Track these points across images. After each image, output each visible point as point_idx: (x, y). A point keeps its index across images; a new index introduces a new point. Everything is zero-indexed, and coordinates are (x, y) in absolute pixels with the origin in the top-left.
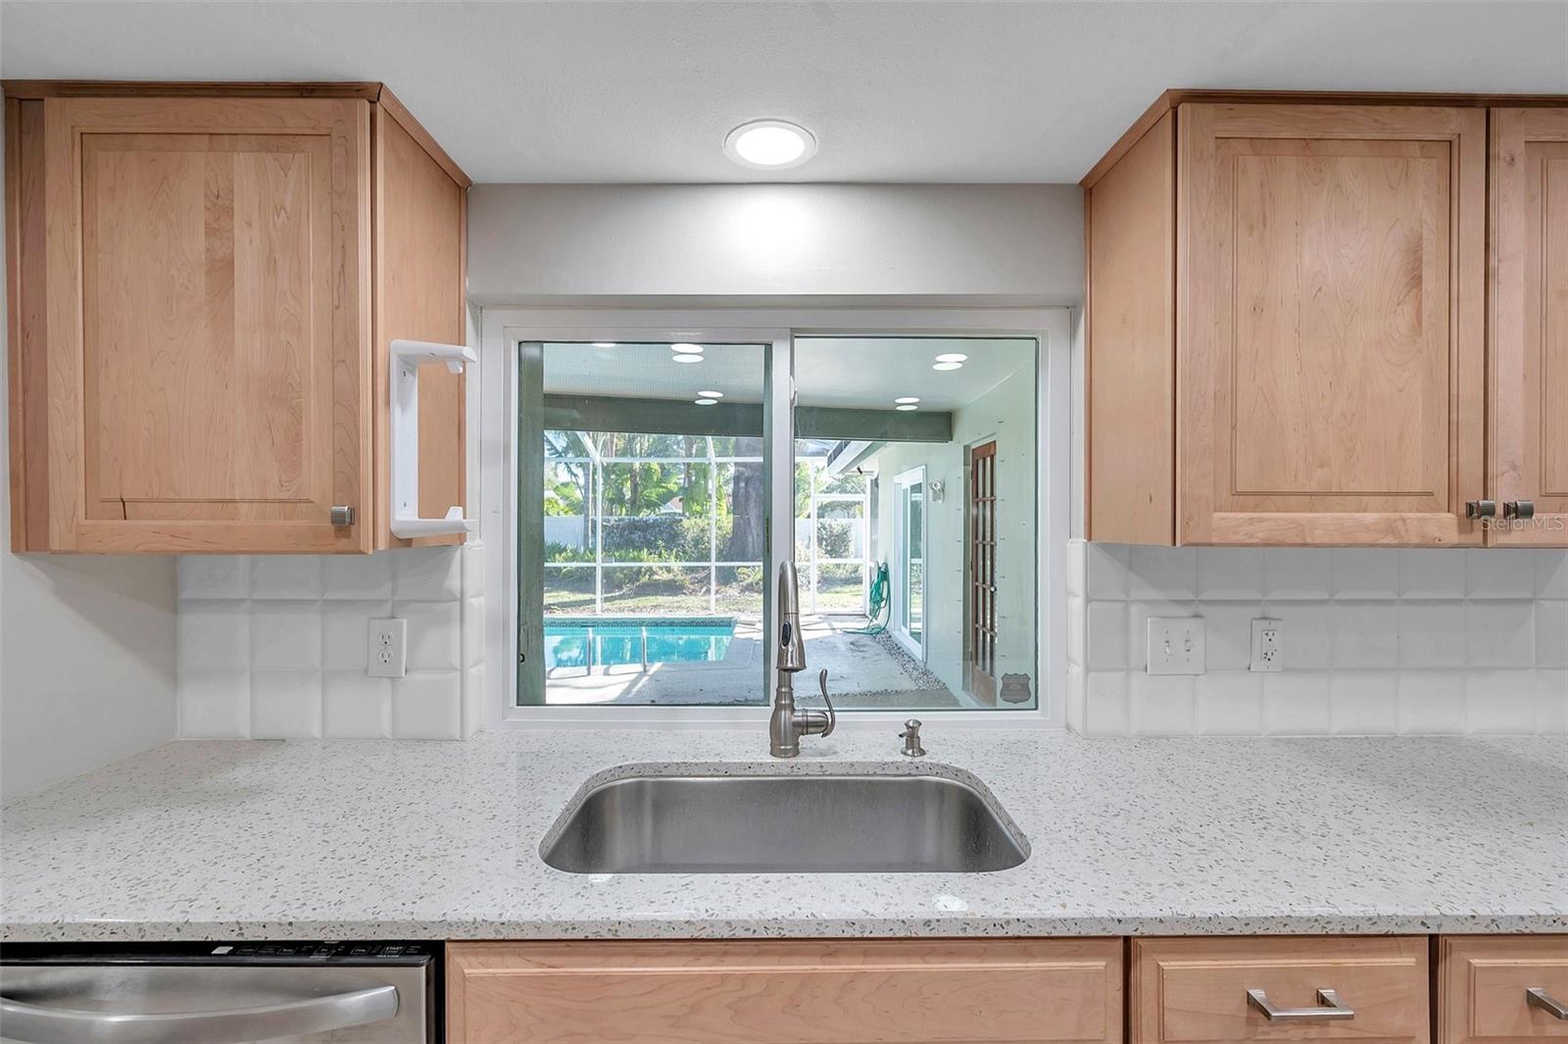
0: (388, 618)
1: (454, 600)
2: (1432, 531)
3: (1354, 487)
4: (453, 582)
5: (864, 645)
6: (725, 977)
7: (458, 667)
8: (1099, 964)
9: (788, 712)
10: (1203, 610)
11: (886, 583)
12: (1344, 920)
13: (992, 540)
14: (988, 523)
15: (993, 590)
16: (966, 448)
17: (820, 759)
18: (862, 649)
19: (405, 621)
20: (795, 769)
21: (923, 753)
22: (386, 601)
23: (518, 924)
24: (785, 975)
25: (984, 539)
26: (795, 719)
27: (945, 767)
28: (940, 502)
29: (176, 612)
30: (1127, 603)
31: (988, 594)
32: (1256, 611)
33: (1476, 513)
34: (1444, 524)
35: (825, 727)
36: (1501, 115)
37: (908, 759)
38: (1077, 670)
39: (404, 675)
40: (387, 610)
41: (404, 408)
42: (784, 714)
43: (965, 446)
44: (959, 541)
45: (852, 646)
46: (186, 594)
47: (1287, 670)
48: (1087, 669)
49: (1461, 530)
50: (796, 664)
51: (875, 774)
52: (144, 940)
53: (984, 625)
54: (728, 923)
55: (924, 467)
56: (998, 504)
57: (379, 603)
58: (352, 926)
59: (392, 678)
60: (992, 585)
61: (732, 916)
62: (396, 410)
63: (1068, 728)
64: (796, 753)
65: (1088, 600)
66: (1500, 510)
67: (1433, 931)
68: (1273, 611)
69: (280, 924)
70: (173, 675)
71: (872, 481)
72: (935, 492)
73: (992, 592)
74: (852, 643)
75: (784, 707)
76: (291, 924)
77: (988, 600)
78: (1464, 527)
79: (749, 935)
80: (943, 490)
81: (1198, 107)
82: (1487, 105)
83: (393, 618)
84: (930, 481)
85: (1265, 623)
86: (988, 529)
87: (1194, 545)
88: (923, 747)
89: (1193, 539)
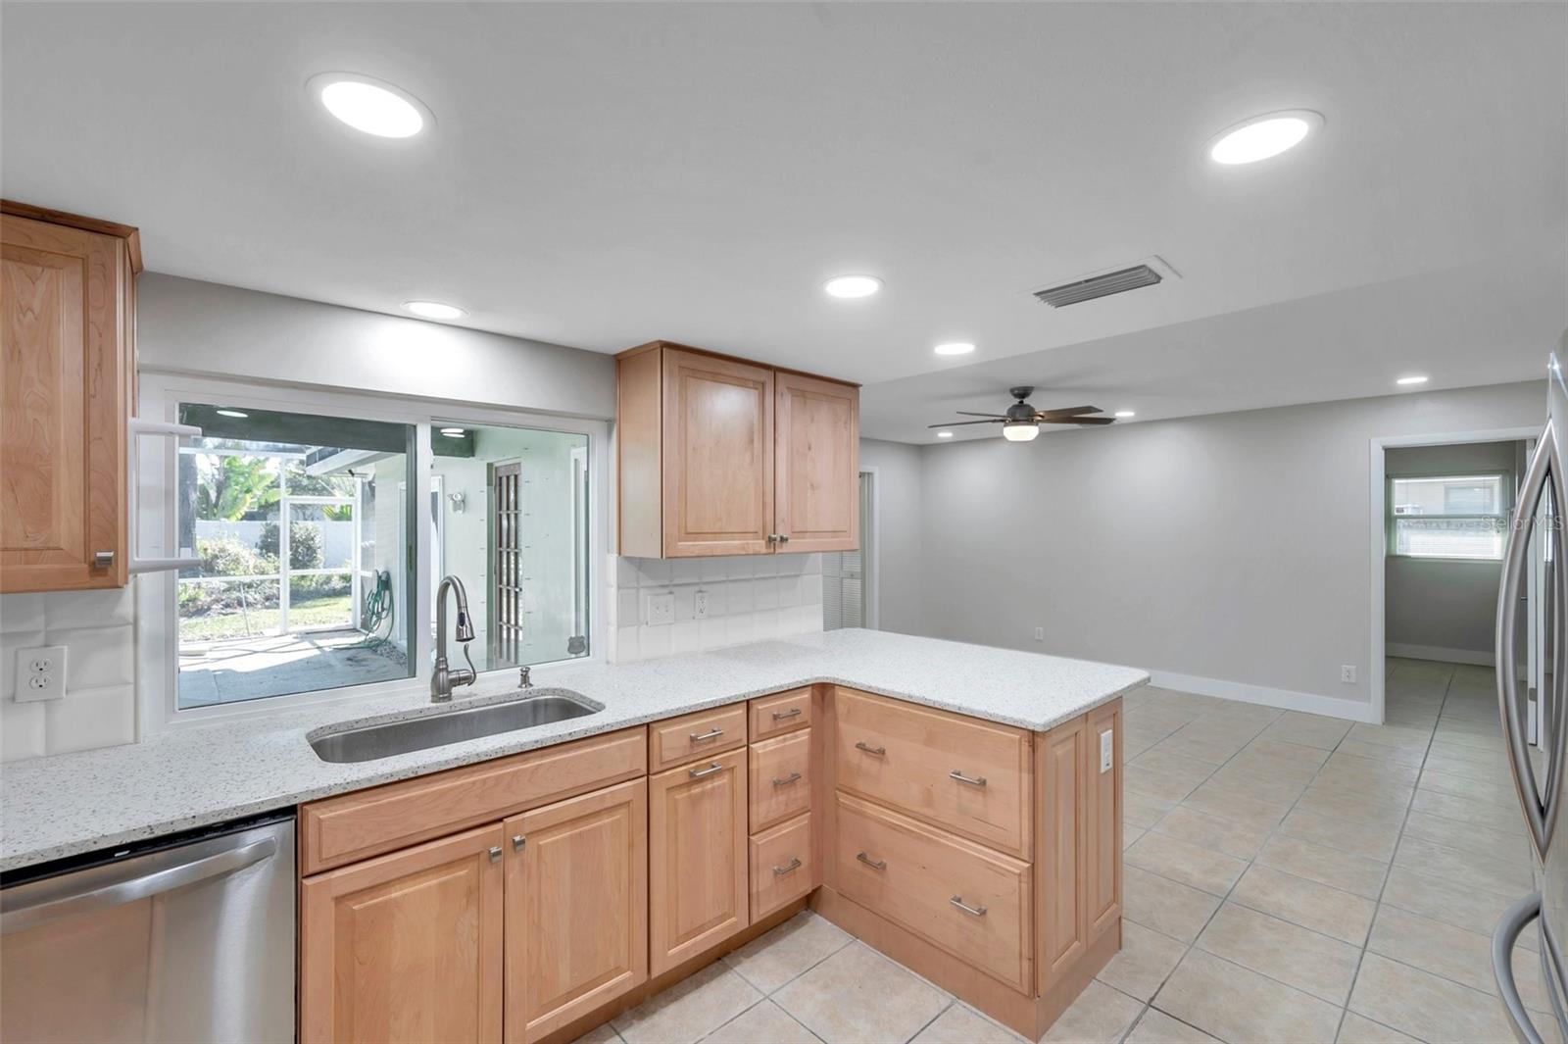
0: (41, 647)
1: (127, 624)
2: (757, 549)
3: (730, 530)
4: (124, 610)
5: (365, 660)
6: (474, 783)
7: (132, 680)
8: (638, 737)
9: (445, 673)
10: (674, 589)
11: (387, 593)
12: (720, 700)
13: (516, 547)
14: (513, 533)
15: (517, 590)
16: (490, 466)
17: (468, 699)
18: (364, 663)
19: (66, 648)
20: (453, 708)
21: (531, 685)
22: (39, 632)
23: (357, 781)
24: (505, 774)
25: (508, 546)
26: (450, 677)
27: (547, 690)
28: (461, 512)
30: (638, 589)
31: (512, 595)
32: (697, 588)
33: (771, 540)
34: (760, 545)
35: (469, 680)
36: (780, 375)
37: (524, 690)
38: (613, 629)
39: (64, 695)
40: (39, 639)
42: (442, 675)
43: (488, 464)
44: (482, 549)
45: (350, 663)
47: (710, 617)
48: (619, 627)
50: (469, 636)
51: (505, 702)
52: (62, 857)
53: (509, 621)
54: (478, 755)
55: (440, 477)
56: (522, 517)
58: (242, 808)
59: (45, 701)
60: (516, 586)
61: (479, 751)
63: (608, 663)
64: (449, 698)
65: (619, 588)
66: (779, 539)
67: (747, 698)
68: (704, 588)
69: (185, 819)
71: (363, 484)
72: (455, 502)
73: (516, 593)
74: (349, 659)
75: (441, 670)
76: (194, 817)
77: (513, 600)
78: (768, 547)
79: (487, 758)
80: (463, 501)
81: (673, 352)
82: (776, 370)
83: (46, 646)
84: (449, 491)
85: (700, 594)
86: (512, 538)
87: (670, 558)
88: (531, 682)
89: (670, 555)
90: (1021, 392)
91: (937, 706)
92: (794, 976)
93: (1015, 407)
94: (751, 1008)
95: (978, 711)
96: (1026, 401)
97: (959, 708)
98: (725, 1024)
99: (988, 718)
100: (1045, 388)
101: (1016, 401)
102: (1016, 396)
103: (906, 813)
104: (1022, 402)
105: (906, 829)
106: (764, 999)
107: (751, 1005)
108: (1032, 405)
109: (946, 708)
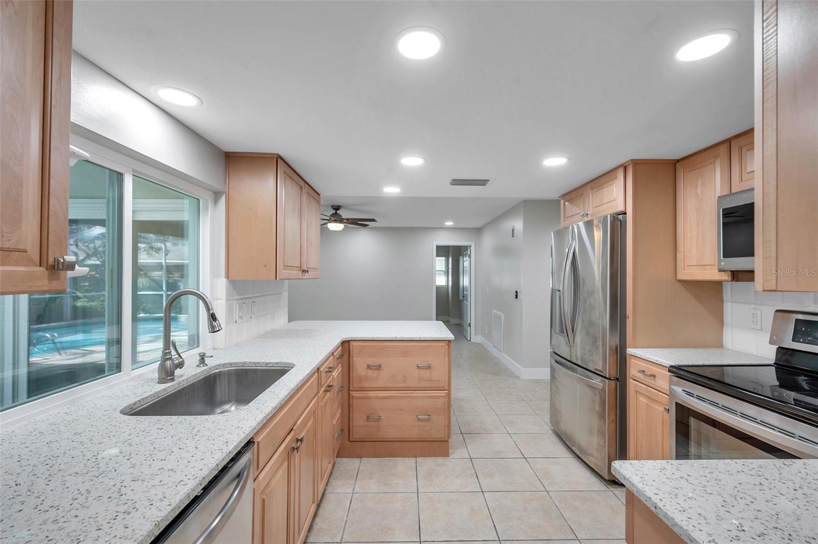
6: (290, 408)
8: (317, 374)
9: (170, 361)
10: (245, 301)
24: (296, 400)
26: (175, 362)
27: (219, 365)
30: (233, 300)
32: (252, 300)
33: (303, 271)
42: (168, 363)
47: (256, 317)
48: (226, 325)
64: (174, 379)
65: (227, 300)
66: (306, 271)
68: (254, 300)
75: (167, 359)
81: (282, 162)
82: (304, 182)
85: (253, 304)
87: (281, 279)
88: (206, 363)
89: (281, 278)
90: (337, 207)
91: (409, 339)
92: (354, 481)
93: (333, 214)
94: (351, 500)
95: (428, 338)
96: (338, 212)
97: (420, 338)
98: (349, 510)
99: (433, 339)
100: (347, 207)
101: (334, 212)
102: (334, 209)
103: (393, 389)
104: (336, 212)
105: (392, 396)
106: (353, 494)
107: (350, 499)
108: (341, 214)
109: (414, 339)
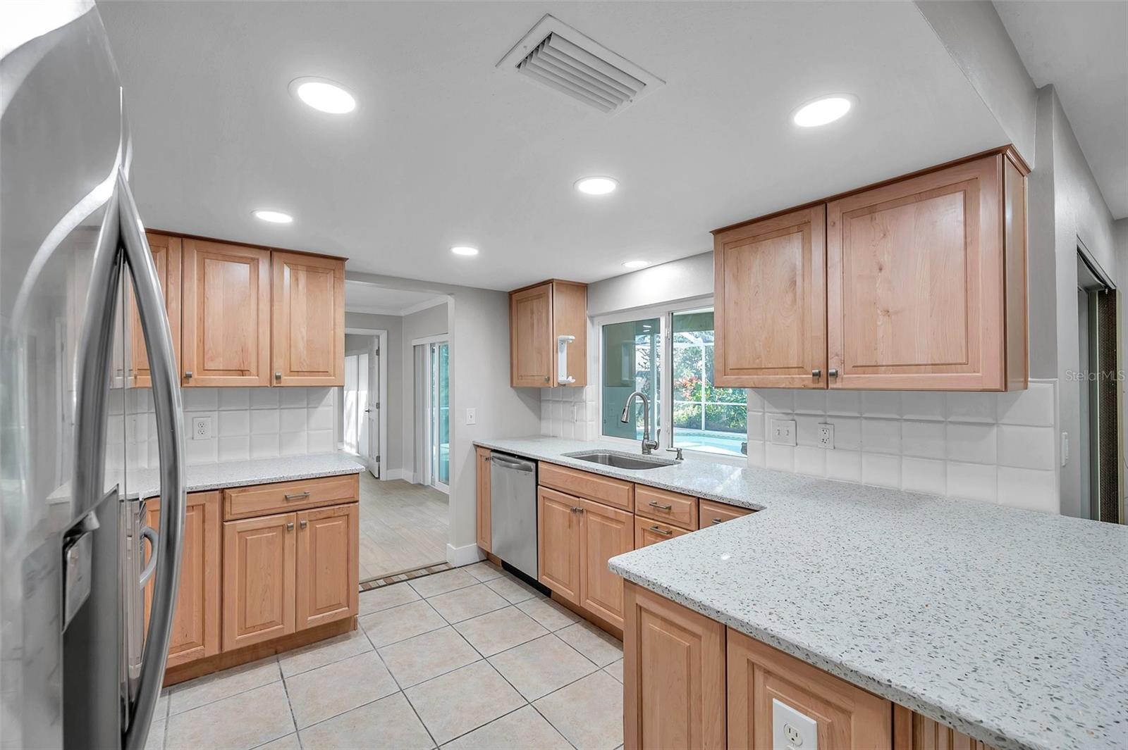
3: (770, 366)
4: (584, 397)
7: (585, 421)
8: (627, 487)
10: (796, 417)
22: (573, 402)
24: (578, 477)
29: (540, 402)
32: (821, 420)
34: (808, 379)
35: (656, 447)
40: (573, 404)
41: (562, 352)
46: (542, 398)
47: (835, 448)
49: (813, 381)
57: (571, 402)
59: (573, 423)
62: (559, 353)
68: (829, 420)
70: (540, 418)
83: (574, 406)
85: (823, 425)
